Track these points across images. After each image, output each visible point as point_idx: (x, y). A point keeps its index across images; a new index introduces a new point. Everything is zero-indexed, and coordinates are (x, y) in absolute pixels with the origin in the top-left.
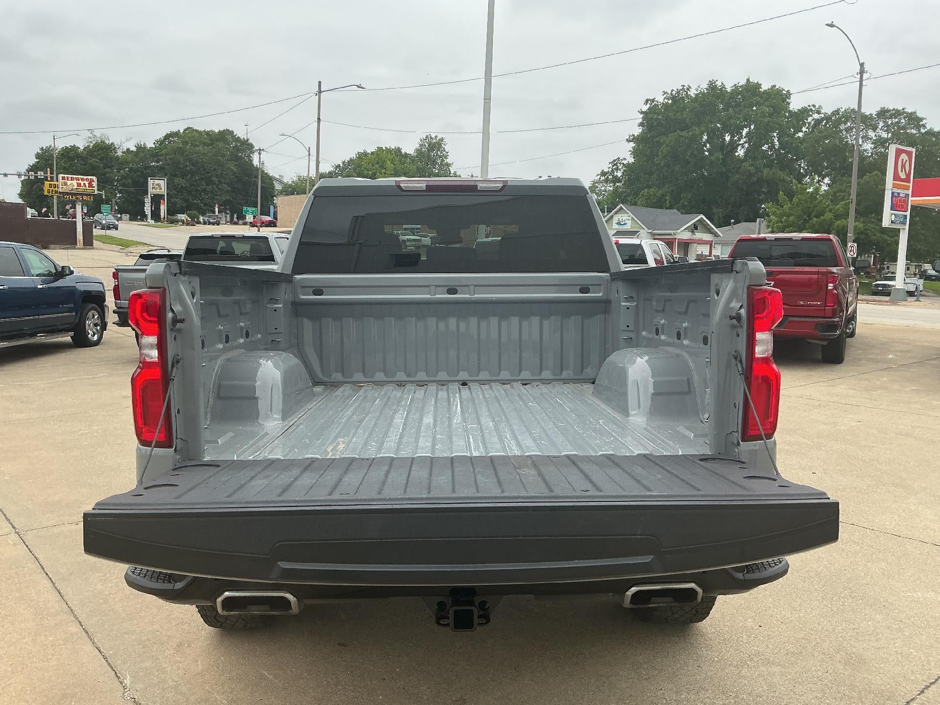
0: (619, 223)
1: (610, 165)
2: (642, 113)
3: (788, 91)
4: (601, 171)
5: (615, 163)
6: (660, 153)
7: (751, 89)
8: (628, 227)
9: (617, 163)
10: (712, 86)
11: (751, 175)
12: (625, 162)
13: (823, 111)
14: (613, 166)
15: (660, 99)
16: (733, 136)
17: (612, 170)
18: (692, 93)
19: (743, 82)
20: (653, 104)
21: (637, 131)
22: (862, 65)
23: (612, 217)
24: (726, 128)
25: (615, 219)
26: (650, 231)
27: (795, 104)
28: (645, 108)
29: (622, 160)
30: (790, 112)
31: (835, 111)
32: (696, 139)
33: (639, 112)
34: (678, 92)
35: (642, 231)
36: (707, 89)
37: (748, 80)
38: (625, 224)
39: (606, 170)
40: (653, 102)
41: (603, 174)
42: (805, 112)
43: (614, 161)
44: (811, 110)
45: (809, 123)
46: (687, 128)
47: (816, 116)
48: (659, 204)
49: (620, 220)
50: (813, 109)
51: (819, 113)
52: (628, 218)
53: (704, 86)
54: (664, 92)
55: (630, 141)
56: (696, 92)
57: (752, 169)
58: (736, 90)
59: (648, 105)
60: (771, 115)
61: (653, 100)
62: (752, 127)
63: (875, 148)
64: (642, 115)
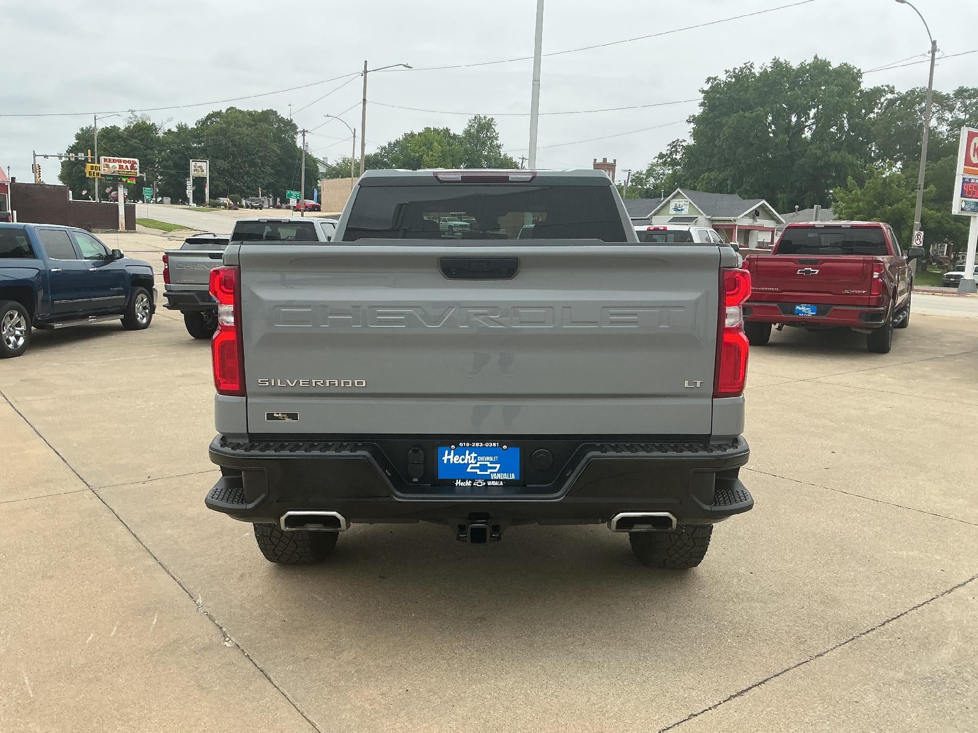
0: (676, 209)
1: (669, 147)
2: (703, 92)
3: (859, 70)
4: (659, 154)
5: (674, 145)
6: (721, 136)
7: (820, 68)
8: (685, 212)
9: (676, 145)
10: (777, 64)
11: (819, 158)
12: (684, 144)
13: (897, 90)
14: (672, 148)
15: (723, 77)
16: (799, 118)
17: (671, 153)
18: (757, 71)
19: (810, 60)
20: (715, 83)
21: (698, 111)
22: (934, 43)
23: (669, 202)
24: (792, 109)
25: (672, 204)
26: (709, 217)
27: (867, 84)
28: (707, 87)
29: (681, 142)
30: (861, 91)
31: (911, 91)
32: (760, 120)
33: (700, 91)
34: (741, 70)
35: (700, 217)
36: (771, 68)
37: (816, 57)
38: (682, 210)
39: (664, 153)
40: (715, 81)
41: (661, 156)
42: (877, 92)
43: (674, 142)
44: (884, 90)
45: (882, 104)
46: (750, 108)
47: (889, 96)
48: (720, 188)
49: (678, 205)
50: (887, 89)
51: (892, 92)
52: (685, 203)
53: (768, 64)
54: (726, 71)
55: (690, 122)
56: (761, 71)
57: (819, 152)
58: (802, 69)
59: (710, 84)
60: (840, 95)
61: (715, 79)
62: (820, 107)
63: (951, 130)
64: (703, 95)
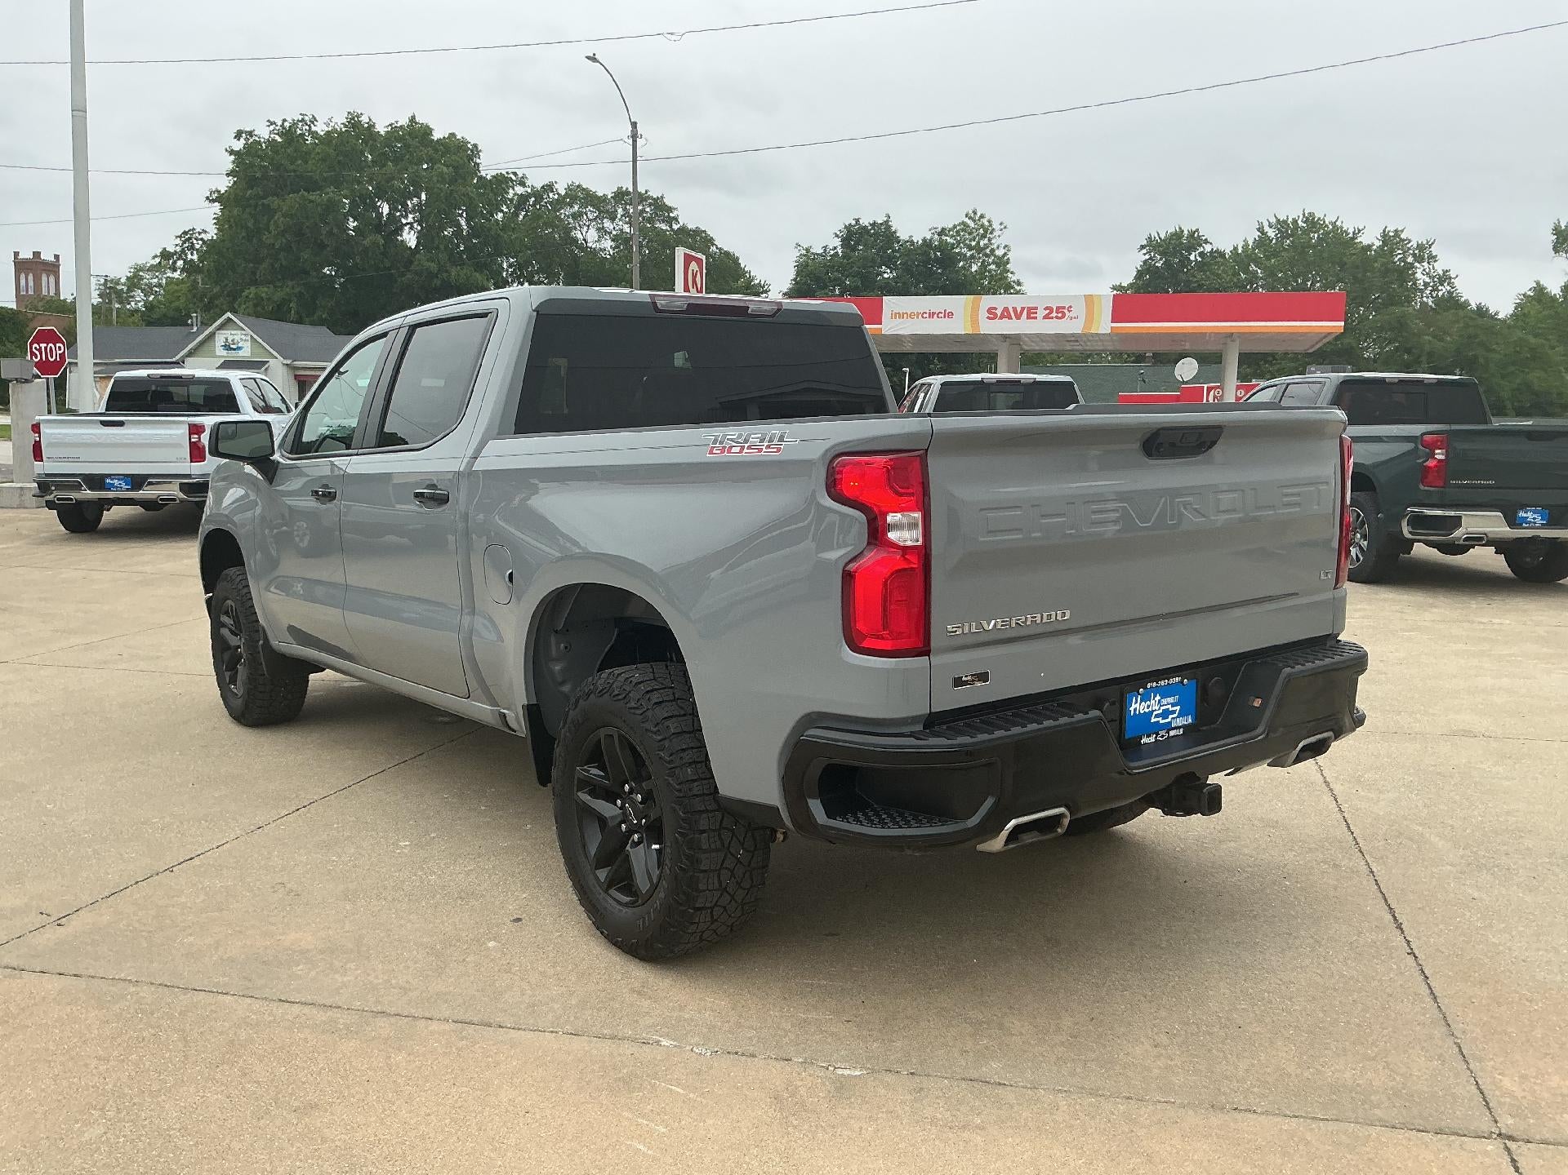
0: (227, 347)
1: (178, 241)
2: (232, 152)
3: (475, 146)
4: (160, 250)
5: (187, 237)
6: (272, 228)
7: (415, 135)
8: (246, 353)
9: (190, 238)
10: (354, 122)
11: (432, 276)
12: (206, 237)
13: (528, 183)
14: (184, 242)
15: (263, 133)
16: (393, 209)
17: (183, 251)
18: (320, 128)
19: (404, 121)
20: (251, 140)
21: (224, 184)
22: (634, 125)
23: (212, 336)
24: (381, 194)
25: (220, 339)
26: (289, 362)
27: (488, 167)
28: (239, 145)
29: (200, 233)
30: (481, 178)
31: (547, 185)
32: (332, 206)
33: (226, 150)
34: (294, 124)
35: (272, 361)
36: (346, 126)
37: (413, 119)
38: (239, 348)
39: (171, 249)
40: (252, 136)
41: (165, 255)
42: (502, 182)
43: (185, 233)
44: (512, 181)
45: (511, 200)
46: (313, 186)
47: (519, 190)
48: (279, 313)
49: (230, 341)
50: (514, 178)
51: (523, 184)
52: (244, 337)
53: (340, 120)
54: (268, 121)
55: (213, 201)
56: (327, 129)
57: (433, 266)
58: (394, 132)
59: (242, 141)
60: (452, 182)
61: (251, 134)
62: (423, 197)
63: (616, 247)
64: (233, 157)
